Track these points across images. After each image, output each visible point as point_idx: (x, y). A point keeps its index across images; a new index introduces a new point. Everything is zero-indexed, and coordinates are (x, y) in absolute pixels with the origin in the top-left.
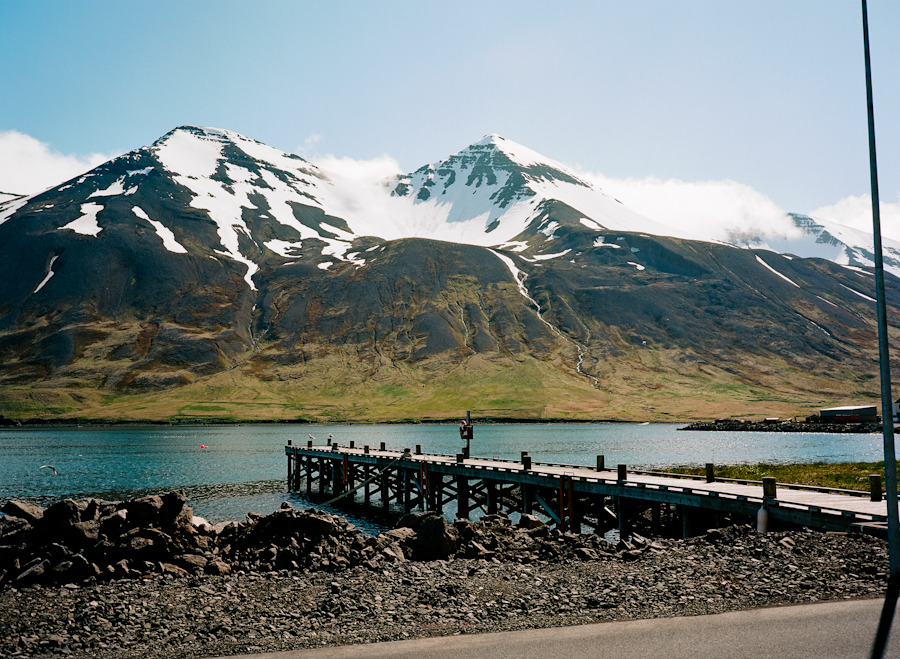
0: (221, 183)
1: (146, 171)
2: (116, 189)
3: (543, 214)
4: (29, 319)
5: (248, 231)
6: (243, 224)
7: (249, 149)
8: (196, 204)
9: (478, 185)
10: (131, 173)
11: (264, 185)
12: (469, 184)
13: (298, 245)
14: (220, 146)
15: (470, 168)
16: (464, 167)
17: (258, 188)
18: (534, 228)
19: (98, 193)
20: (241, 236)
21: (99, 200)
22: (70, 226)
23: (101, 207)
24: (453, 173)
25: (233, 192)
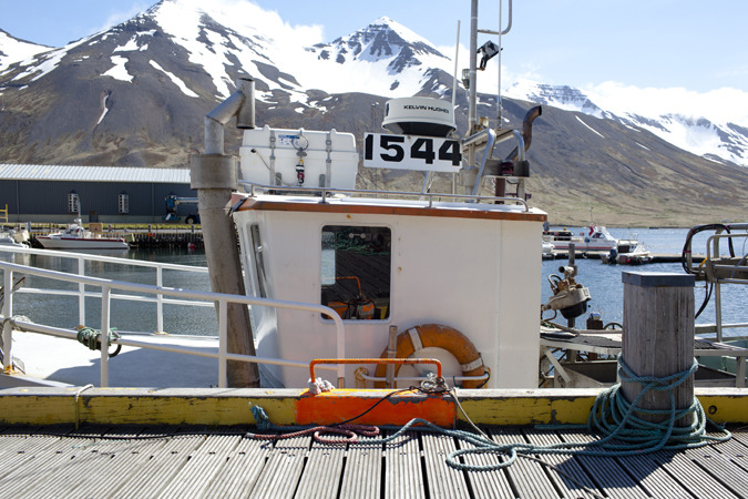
0: (204, 44)
1: (151, 32)
2: (131, 46)
3: (432, 79)
4: (101, 144)
5: (232, 82)
6: (227, 76)
7: (218, 19)
8: (193, 59)
9: (379, 54)
10: (140, 34)
11: (234, 47)
12: (372, 53)
13: (270, 94)
14: (198, 16)
15: (371, 42)
16: (366, 40)
17: (230, 49)
18: (428, 89)
19: (119, 49)
20: (229, 86)
21: (123, 54)
22: (108, 73)
23: (126, 60)
24: (360, 45)
25: (214, 52)
